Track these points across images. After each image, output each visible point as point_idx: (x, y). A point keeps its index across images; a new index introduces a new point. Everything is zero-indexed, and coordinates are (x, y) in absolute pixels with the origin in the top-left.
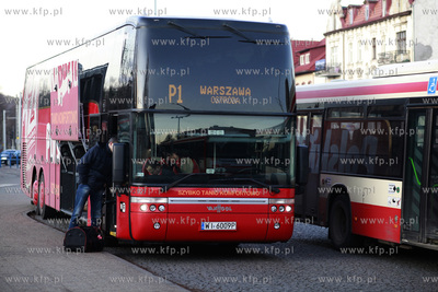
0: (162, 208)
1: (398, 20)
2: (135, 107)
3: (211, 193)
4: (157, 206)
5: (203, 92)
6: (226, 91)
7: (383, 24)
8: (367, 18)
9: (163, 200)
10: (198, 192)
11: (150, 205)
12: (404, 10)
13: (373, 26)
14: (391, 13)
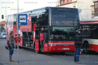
0: (55, 45)
1: (74, 4)
2: (49, 25)
3: (64, 42)
4: (54, 45)
5: (62, 22)
6: (67, 22)
7: (70, 4)
8: (66, 3)
9: (55, 44)
10: (62, 42)
11: (52, 45)
12: (75, 1)
13: (68, 5)
14: (72, 2)
